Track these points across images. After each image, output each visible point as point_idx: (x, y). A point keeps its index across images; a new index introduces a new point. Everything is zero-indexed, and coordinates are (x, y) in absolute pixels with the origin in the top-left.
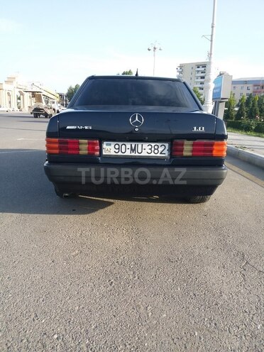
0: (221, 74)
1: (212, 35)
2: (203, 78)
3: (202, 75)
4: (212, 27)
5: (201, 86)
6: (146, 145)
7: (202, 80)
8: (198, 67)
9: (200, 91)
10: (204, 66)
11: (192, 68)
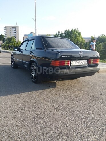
0: (31, 33)
1: (36, 19)
2: (15, 33)
3: (15, 31)
4: (36, 16)
5: (15, 36)
6: (82, 61)
7: (15, 34)
8: (13, 28)
9: (15, 38)
10: (15, 28)
11: (10, 28)
